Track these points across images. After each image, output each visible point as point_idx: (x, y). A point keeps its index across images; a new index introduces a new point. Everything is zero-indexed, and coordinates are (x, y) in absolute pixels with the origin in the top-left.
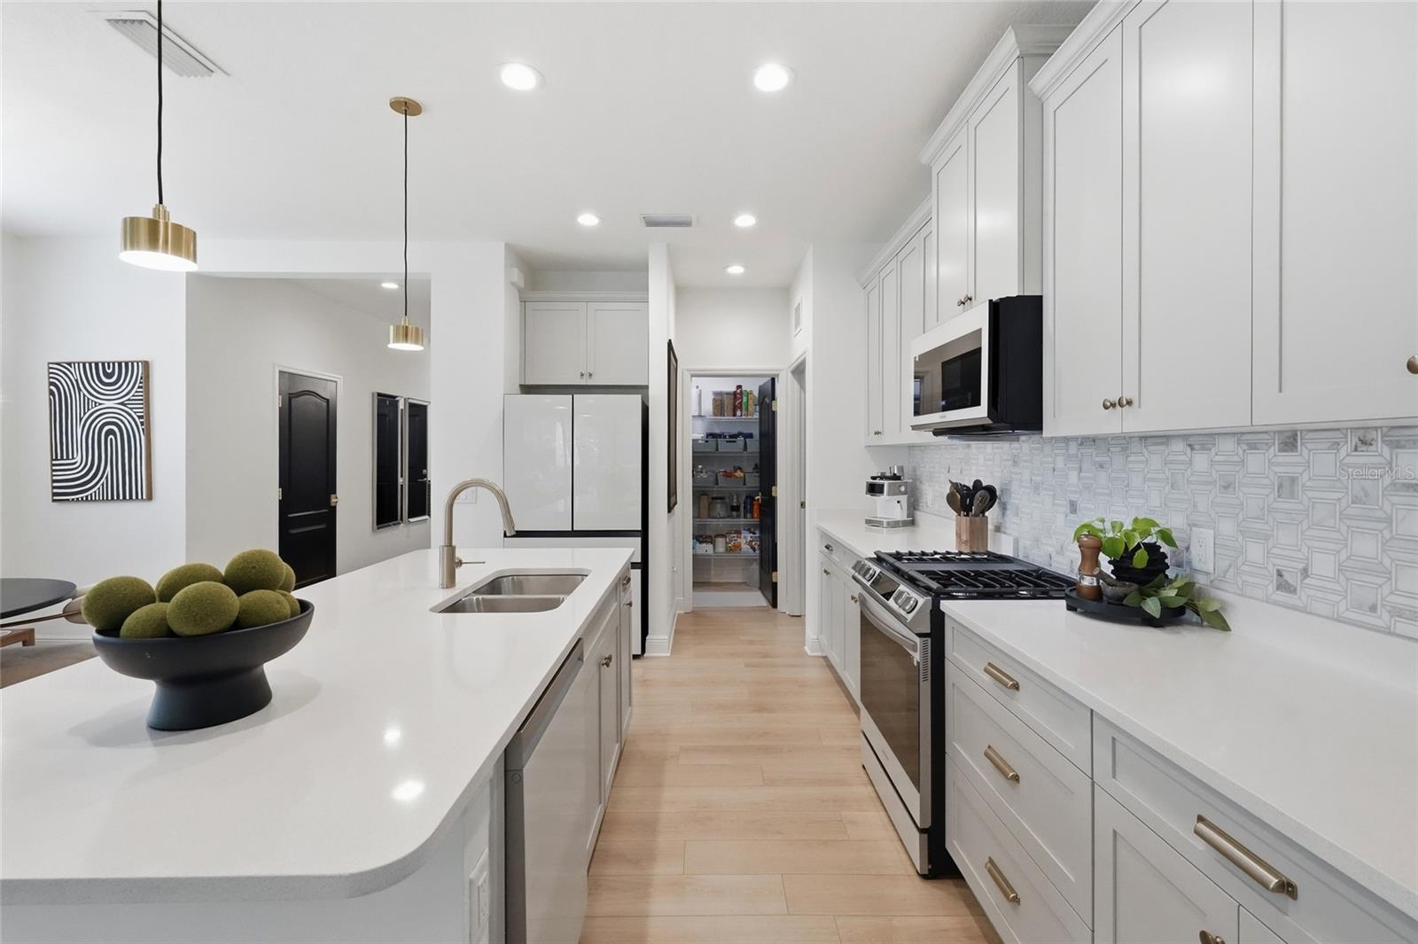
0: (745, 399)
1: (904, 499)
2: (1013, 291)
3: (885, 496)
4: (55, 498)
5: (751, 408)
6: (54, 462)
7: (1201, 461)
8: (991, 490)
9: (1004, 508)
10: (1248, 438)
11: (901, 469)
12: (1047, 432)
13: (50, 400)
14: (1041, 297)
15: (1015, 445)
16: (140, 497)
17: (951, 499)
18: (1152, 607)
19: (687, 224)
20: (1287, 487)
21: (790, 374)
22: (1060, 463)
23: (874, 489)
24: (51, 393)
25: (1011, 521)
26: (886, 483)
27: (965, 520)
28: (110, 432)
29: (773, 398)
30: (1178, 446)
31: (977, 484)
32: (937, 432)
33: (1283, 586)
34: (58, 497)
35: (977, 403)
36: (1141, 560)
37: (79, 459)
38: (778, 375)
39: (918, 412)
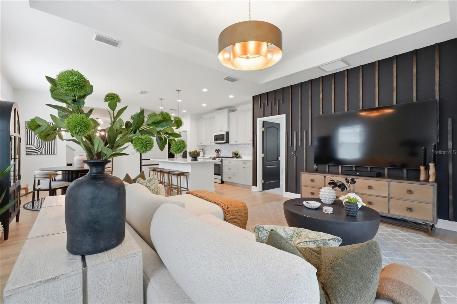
2: (227, 131)
4: (27, 154)
6: (27, 145)
7: (240, 146)
8: (220, 150)
9: (221, 152)
10: (243, 144)
12: (230, 144)
13: (26, 130)
16: (54, 154)
17: (215, 151)
18: (238, 157)
20: (245, 147)
24: (26, 128)
25: (223, 153)
26: (201, 150)
27: (217, 153)
30: (238, 145)
31: (218, 149)
32: (216, 143)
33: (245, 154)
35: (224, 140)
36: (236, 154)
37: (35, 145)
39: (214, 141)
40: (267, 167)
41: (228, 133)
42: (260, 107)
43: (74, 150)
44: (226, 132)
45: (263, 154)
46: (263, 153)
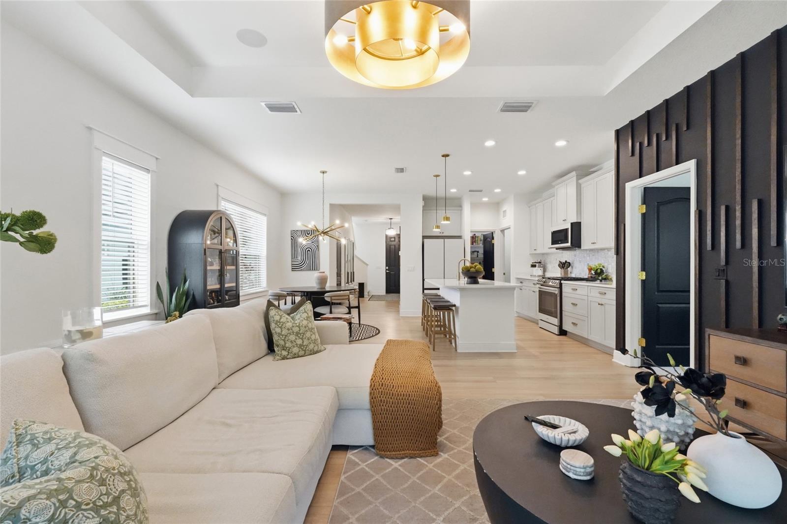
0: (477, 239)
1: (542, 269)
2: (575, 221)
3: (537, 268)
5: (479, 242)
6: (293, 260)
8: (569, 263)
9: (572, 267)
11: (541, 260)
12: (582, 248)
13: (291, 241)
14: (580, 222)
15: (575, 252)
17: (559, 265)
18: (600, 278)
19: (481, 191)
21: (500, 232)
22: (585, 255)
23: (533, 266)
24: (292, 239)
25: (574, 270)
26: (537, 264)
27: (563, 270)
28: (309, 250)
29: (493, 238)
30: (606, 251)
31: (566, 261)
32: (557, 249)
34: (293, 270)
35: (567, 242)
36: (599, 271)
37: (299, 258)
38: (495, 232)
39: (553, 244)
40: (660, 305)
41: (576, 227)
42: (633, 154)
43: (367, 265)
44: (572, 224)
45: (644, 273)
46: (644, 269)
